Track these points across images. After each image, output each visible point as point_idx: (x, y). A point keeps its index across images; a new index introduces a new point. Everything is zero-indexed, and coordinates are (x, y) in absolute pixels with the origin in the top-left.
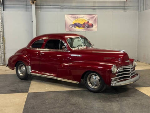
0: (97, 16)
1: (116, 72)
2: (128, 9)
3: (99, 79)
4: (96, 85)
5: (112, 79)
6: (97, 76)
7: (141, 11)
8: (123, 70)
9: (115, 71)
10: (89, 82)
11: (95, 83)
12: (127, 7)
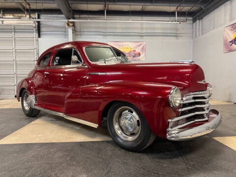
0: (145, 43)
1: (180, 104)
2: (181, 36)
3: (138, 121)
4: (132, 134)
5: (170, 120)
6: (134, 113)
7: (196, 37)
8: (193, 101)
9: (178, 102)
10: (116, 127)
11: (130, 128)
12: (179, 35)
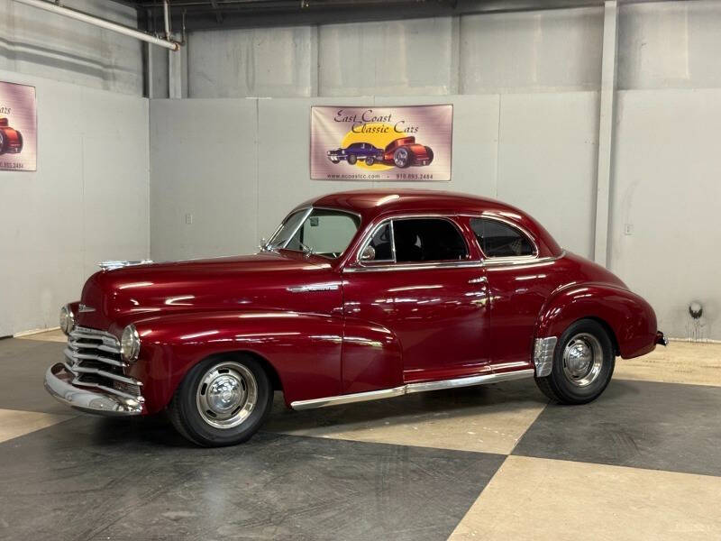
2: (115, 78)
12: (110, 71)
